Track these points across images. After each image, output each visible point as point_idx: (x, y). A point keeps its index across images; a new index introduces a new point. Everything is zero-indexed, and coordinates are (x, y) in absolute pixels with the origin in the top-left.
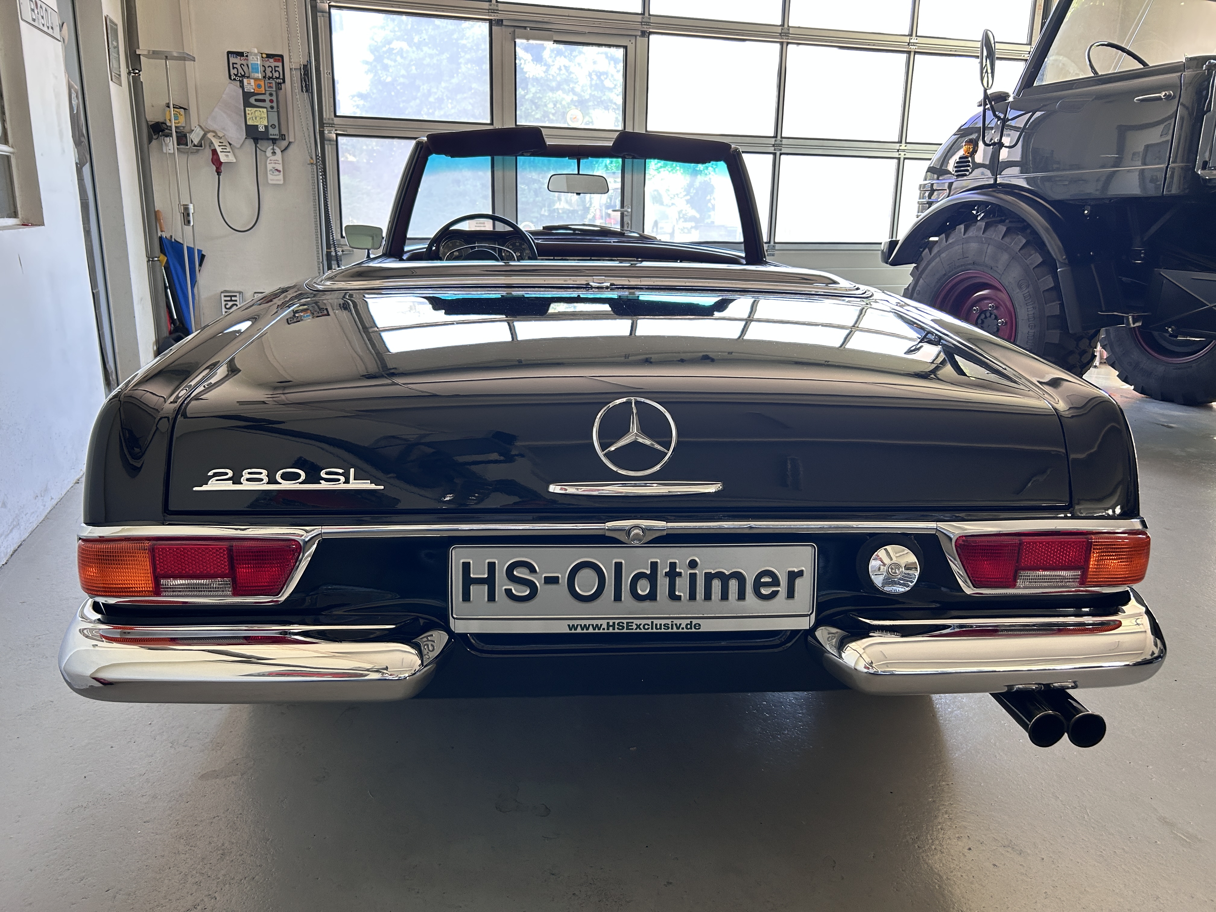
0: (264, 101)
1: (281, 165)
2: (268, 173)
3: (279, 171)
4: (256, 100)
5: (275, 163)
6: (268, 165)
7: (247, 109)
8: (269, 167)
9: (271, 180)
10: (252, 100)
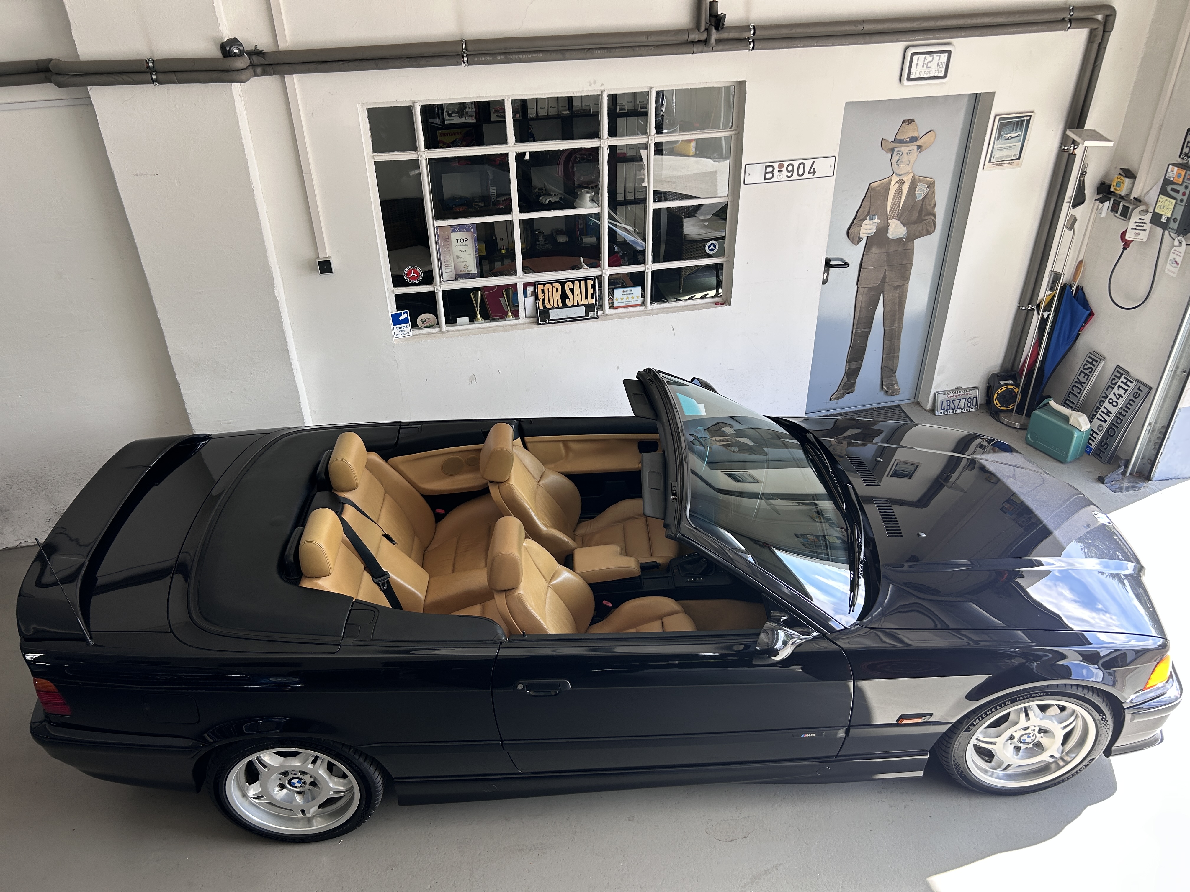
0: (1178, 192)
1: (1182, 258)
2: (1169, 262)
3: (1178, 264)
4: (1172, 190)
5: (1177, 255)
6: (1171, 254)
7: (1161, 196)
8: (1172, 256)
9: (1169, 270)
10: (1169, 188)
